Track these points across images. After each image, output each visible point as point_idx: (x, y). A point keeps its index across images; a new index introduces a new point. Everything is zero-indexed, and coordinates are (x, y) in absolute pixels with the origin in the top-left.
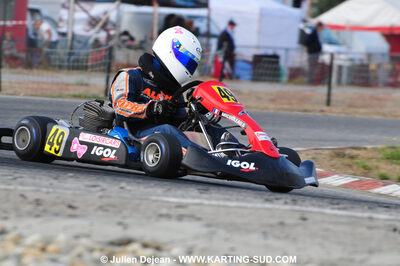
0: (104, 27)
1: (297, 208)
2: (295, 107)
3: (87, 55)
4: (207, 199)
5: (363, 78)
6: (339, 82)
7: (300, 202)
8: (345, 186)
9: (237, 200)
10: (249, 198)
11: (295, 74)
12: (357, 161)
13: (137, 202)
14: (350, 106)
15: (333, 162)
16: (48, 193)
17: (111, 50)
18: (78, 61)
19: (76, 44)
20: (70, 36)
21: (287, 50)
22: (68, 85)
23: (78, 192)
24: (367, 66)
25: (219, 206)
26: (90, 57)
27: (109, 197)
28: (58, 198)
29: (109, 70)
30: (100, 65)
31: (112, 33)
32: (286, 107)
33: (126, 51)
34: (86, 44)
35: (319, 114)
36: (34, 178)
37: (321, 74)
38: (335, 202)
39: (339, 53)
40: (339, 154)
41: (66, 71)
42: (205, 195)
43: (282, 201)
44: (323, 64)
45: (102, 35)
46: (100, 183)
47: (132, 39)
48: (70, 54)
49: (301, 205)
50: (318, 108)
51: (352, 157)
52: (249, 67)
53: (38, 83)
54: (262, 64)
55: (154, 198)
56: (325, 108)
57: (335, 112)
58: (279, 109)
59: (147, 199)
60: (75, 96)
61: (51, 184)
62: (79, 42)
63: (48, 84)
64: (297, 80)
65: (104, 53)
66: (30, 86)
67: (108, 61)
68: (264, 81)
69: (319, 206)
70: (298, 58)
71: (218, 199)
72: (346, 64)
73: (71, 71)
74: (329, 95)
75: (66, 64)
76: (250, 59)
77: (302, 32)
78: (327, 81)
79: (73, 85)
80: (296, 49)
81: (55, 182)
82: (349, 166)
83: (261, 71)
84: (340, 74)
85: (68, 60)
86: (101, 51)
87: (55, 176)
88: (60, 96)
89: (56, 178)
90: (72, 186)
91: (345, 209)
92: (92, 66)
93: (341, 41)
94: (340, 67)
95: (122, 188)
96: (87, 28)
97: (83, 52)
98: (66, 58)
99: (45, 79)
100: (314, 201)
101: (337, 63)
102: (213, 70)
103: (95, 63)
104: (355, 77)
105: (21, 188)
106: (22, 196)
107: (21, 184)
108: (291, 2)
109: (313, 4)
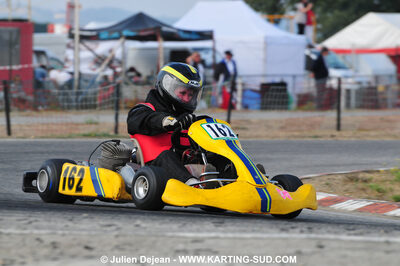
0: (110, 65)
1: (313, 235)
2: (306, 133)
3: (95, 94)
4: (223, 232)
5: (372, 100)
6: (348, 105)
7: (315, 229)
8: (360, 210)
9: (253, 231)
10: (265, 229)
11: (304, 101)
12: (371, 184)
13: (153, 239)
14: (360, 129)
15: (347, 187)
16: (63, 235)
17: (118, 87)
18: (86, 100)
19: (83, 83)
20: (76, 76)
21: (294, 77)
22: (77, 124)
23: (93, 233)
24: (376, 88)
25: (235, 238)
26: (98, 95)
27: (125, 236)
28: (75, 239)
29: (117, 108)
30: (108, 103)
31: (119, 70)
32: (296, 134)
33: (134, 87)
34: (93, 82)
35: (330, 139)
36: (49, 221)
37: (329, 99)
38: (352, 227)
39: (347, 77)
40: (352, 179)
41: (74, 111)
42: (221, 228)
43: (297, 230)
44: (331, 89)
45: (109, 73)
46: (116, 222)
47: (139, 75)
48: (78, 94)
49: (317, 233)
50: (328, 133)
51: (365, 181)
52: (256, 95)
53: (48, 124)
54: (270, 93)
55: (170, 234)
56: (336, 133)
57: (346, 136)
58: (289, 137)
59: (163, 236)
60: (85, 136)
61: (67, 226)
62: (86, 81)
63: (57, 124)
64: (306, 107)
65: (111, 92)
66: (40, 128)
67: (116, 98)
68: (273, 109)
69: (336, 233)
70: (306, 84)
71: (233, 232)
72: (354, 87)
73: (81, 111)
74: (339, 119)
75: (74, 104)
76: (258, 88)
77: (308, 58)
78: (336, 105)
79: (82, 124)
80: (304, 76)
81: (70, 224)
82: (363, 189)
83: (269, 100)
84: (348, 98)
85: (77, 100)
86: (108, 89)
87: (70, 217)
88: (70, 137)
89: (71, 220)
90: (86, 226)
91: (361, 234)
92: (101, 105)
93: (347, 66)
94: (348, 91)
95: (137, 226)
96: (94, 66)
97: (91, 91)
98: (73, 97)
99: (54, 120)
100: (330, 228)
101: (344, 87)
102: (220, 101)
103: (103, 101)
104: (364, 100)
105: (36, 232)
106: (38, 239)
107: (37, 228)
108: (296, 29)
109: (317, 31)
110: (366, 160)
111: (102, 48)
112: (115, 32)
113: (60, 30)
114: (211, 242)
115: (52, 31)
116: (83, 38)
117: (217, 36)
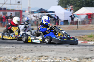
1: (72, 48)
2: (72, 29)
5: (84, 23)
6: (79, 24)
8: (81, 43)
9: (62, 47)
10: (64, 47)
13: (43, 49)
14: (82, 28)
17: (38, 22)
18: (32, 24)
19: (31, 21)
23: (33, 48)
24: (84, 21)
27: (38, 48)
28: (29, 49)
31: (38, 18)
32: (70, 29)
38: (80, 46)
39: (79, 19)
40: (80, 37)
42: (56, 47)
43: (70, 47)
46: (37, 46)
51: (82, 37)
52: (63, 22)
55: (47, 48)
56: (77, 29)
57: (79, 29)
59: (45, 48)
61: (28, 47)
67: (37, 24)
69: (77, 47)
71: (58, 47)
72: (80, 21)
74: (78, 26)
78: (77, 24)
82: (82, 39)
84: (79, 23)
90: (31, 47)
93: (79, 17)
105: (22, 48)
106: (23, 49)
108: (70, 10)
109: (74, 11)
110: (83, 34)
111: (35, 15)
112: (37, 12)
113: (27, 12)
114: (54, 49)
115: (26, 12)
116: (31, 13)
117: (55, 12)
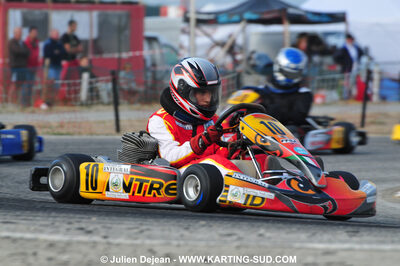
0: (231, 51)
4: (358, 243)
9: (393, 242)
16: (178, 246)
17: (238, 77)
25: (371, 250)
27: (247, 247)
31: (239, 57)
33: (257, 77)
36: (163, 230)
45: (228, 61)
46: (236, 231)
52: (396, 84)
55: (298, 245)
59: (291, 247)
61: (182, 236)
71: (369, 243)
76: (397, 77)
81: (186, 233)
87: (186, 225)
89: (187, 229)
95: (261, 235)
102: (355, 92)
105: (148, 242)
106: (151, 250)
107: (149, 237)
112: (233, 16)
113: (174, 13)
114: (344, 254)
115: (165, 14)
116: (199, 22)
117: (350, 18)
